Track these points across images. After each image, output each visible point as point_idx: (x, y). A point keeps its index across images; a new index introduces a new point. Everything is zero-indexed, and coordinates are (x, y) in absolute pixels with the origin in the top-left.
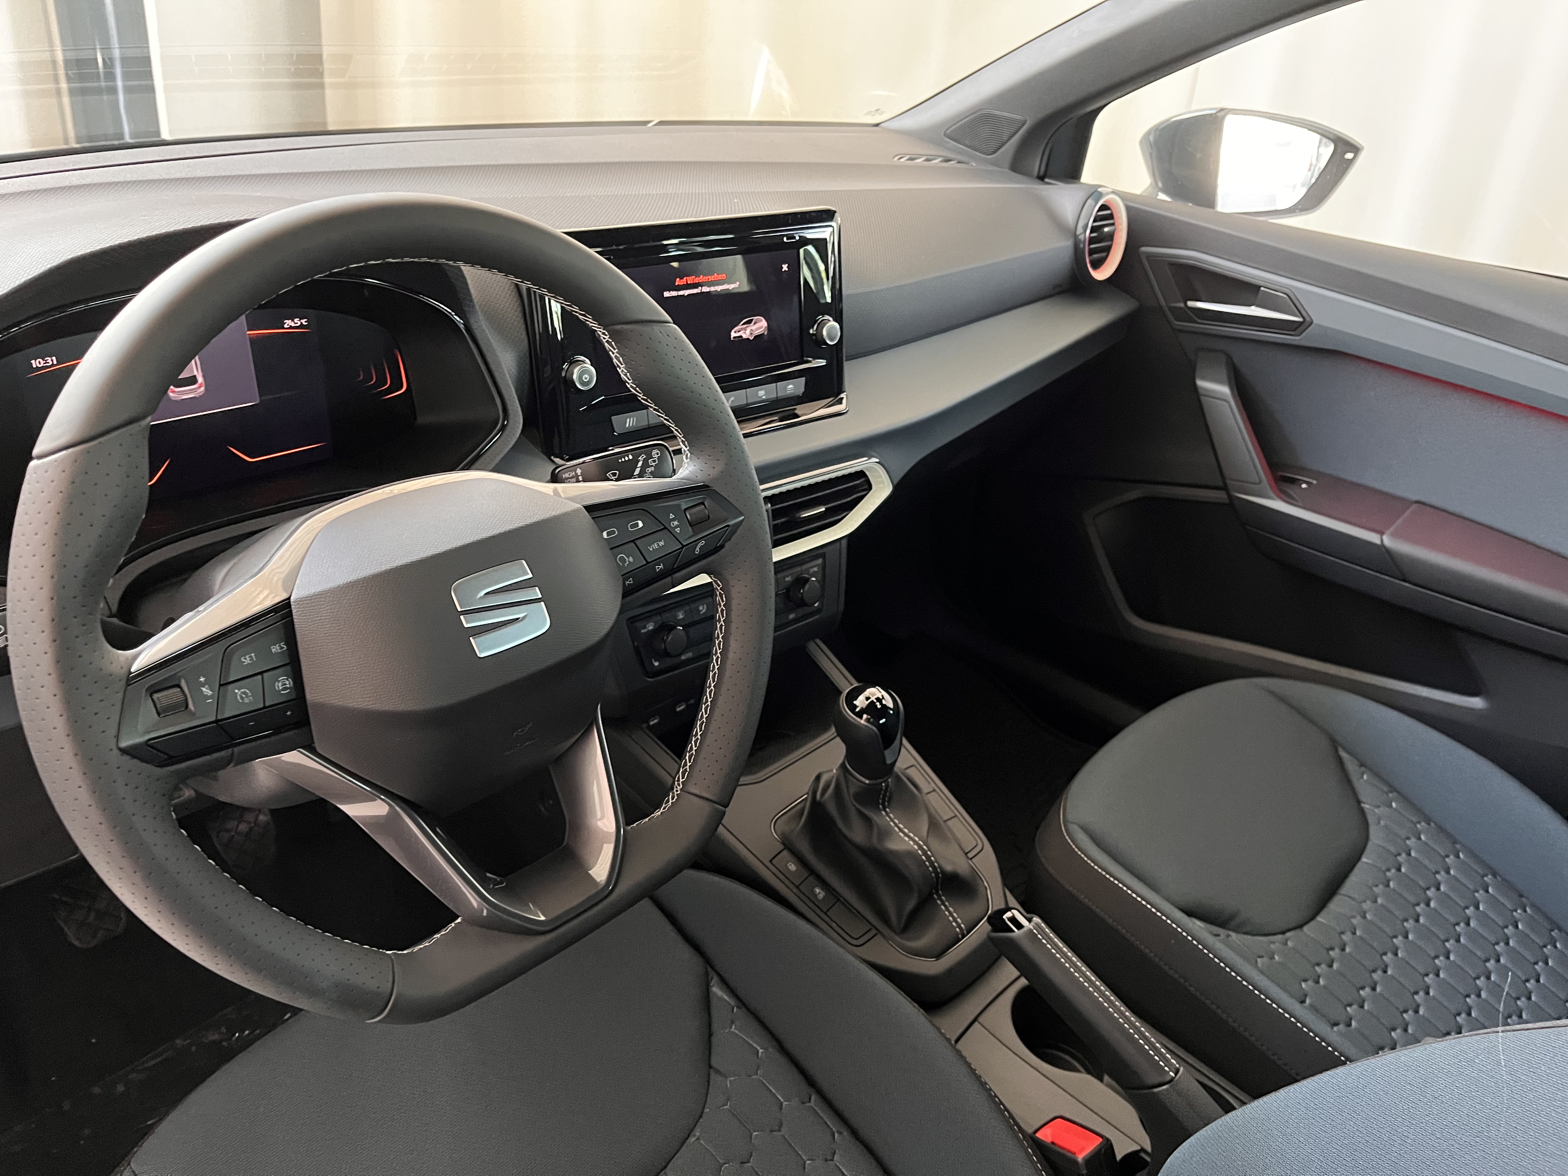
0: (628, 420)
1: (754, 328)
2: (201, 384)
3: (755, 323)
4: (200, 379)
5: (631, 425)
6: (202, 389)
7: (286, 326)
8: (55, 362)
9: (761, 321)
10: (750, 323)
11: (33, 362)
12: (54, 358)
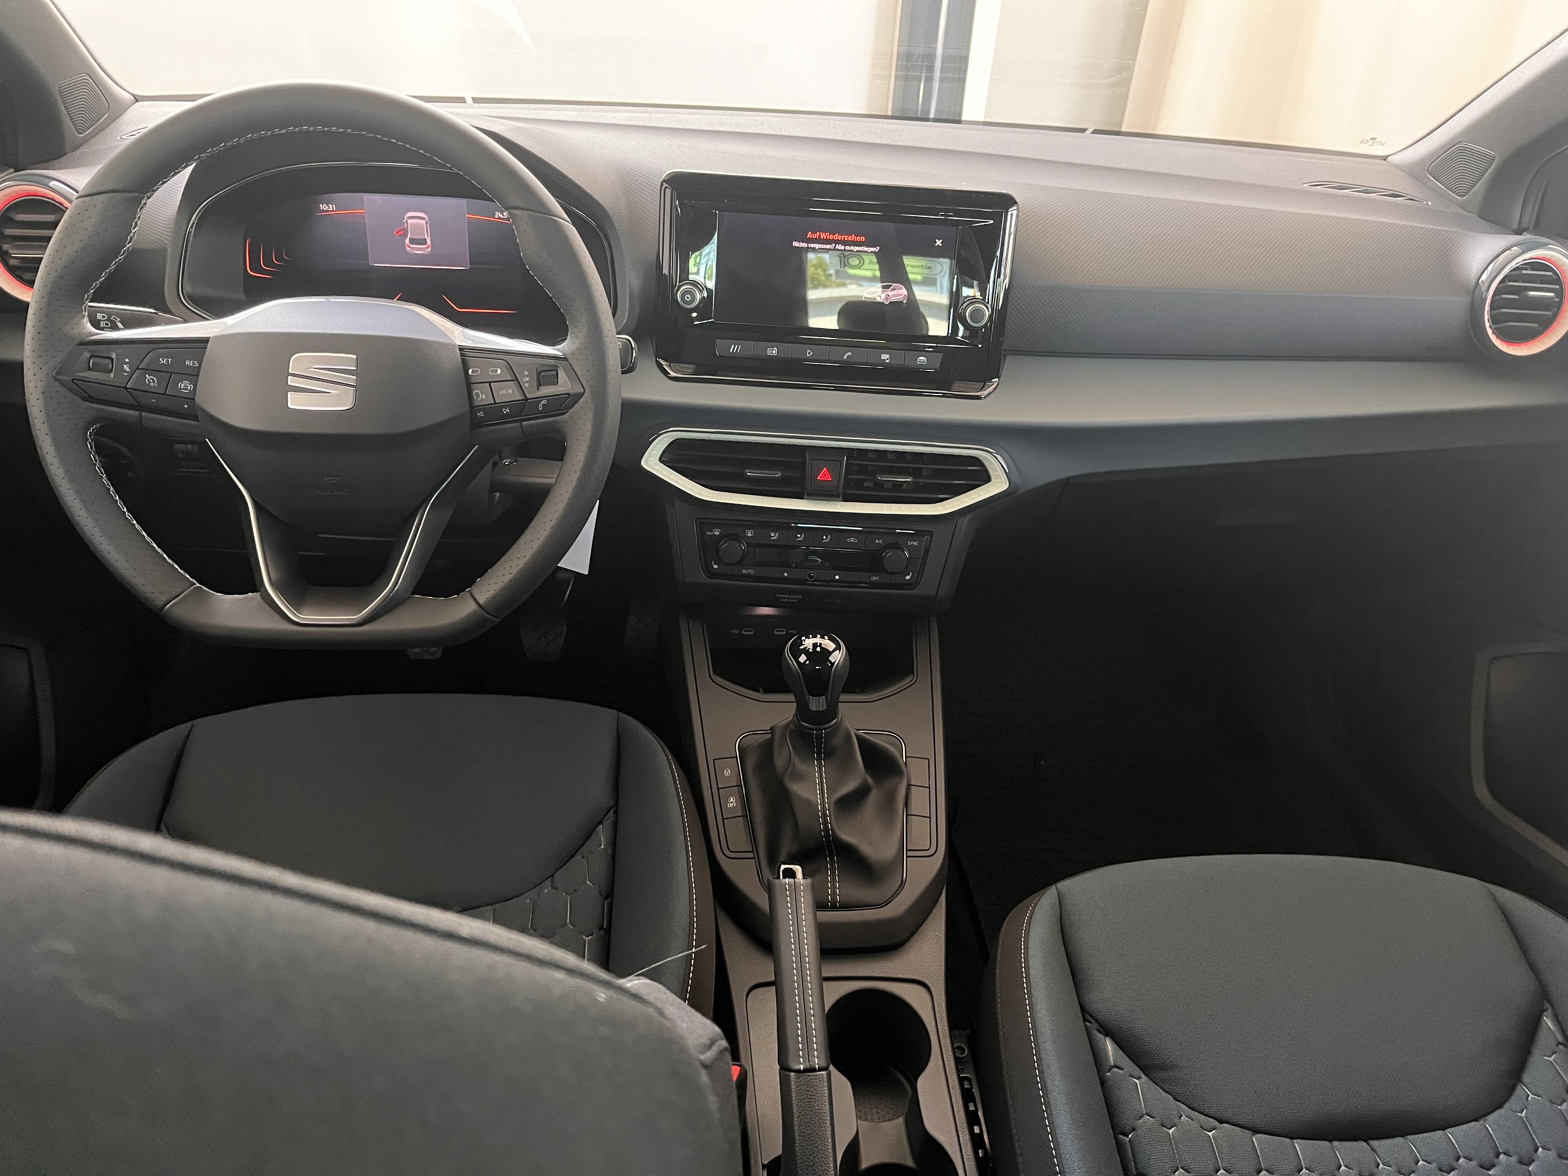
0: (733, 346)
1: (890, 293)
2: (429, 245)
3: (894, 289)
4: (429, 242)
5: (735, 351)
6: (429, 249)
7: (496, 217)
8: (334, 209)
9: (902, 289)
10: (889, 288)
11: (321, 205)
12: (334, 206)
